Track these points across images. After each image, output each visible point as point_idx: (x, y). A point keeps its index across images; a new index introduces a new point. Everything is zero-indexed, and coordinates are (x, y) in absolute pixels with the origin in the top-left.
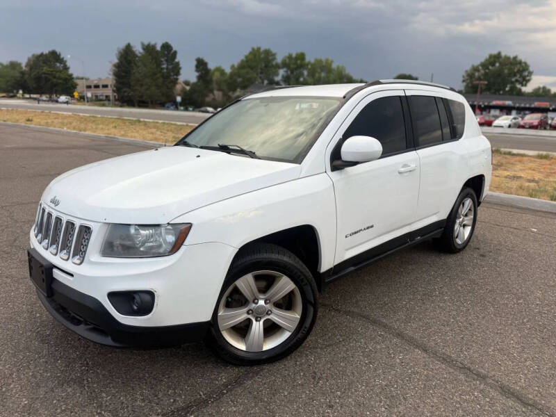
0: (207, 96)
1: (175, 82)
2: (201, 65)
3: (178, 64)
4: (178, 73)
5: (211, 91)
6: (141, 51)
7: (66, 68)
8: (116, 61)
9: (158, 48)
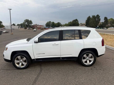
0: (106, 25)
1: (99, 23)
2: (106, 18)
3: (100, 19)
4: (100, 21)
5: (108, 24)
6: (92, 17)
7: (78, 22)
8: (86, 20)
9: (96, 16)
